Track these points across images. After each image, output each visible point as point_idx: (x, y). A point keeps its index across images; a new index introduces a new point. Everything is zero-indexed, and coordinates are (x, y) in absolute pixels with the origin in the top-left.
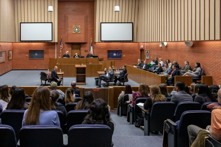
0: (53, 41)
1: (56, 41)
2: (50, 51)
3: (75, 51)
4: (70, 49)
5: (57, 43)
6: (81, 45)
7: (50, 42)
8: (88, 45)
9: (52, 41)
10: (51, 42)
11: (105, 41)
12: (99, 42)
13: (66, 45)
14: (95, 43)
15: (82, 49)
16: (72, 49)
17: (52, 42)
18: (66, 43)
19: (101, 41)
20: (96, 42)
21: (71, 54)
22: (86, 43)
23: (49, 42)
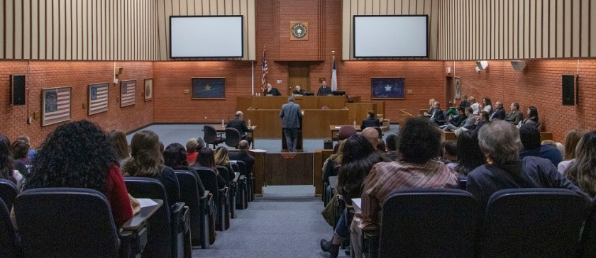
0: (245, 58)
1: (252, 57)
2: (239, 80)
3: (296, 80)
4: (286, 75)
5: (255, 62)
6: (312, 67)
7: (239, 59)
8: (326, 66)
9: (242, 57)
10: (241, 61)
11: (364, 59)
12: (350, 60)
13: (275, 67)
14: (343, 61)
15: (312, 75)
16: (290, 76)
17: (243, 59)
18: (276, 62)
19: (354, 57)
20: (344, 59)
21: (289, 86)
22: (323, 62)
23: (235, 59)
